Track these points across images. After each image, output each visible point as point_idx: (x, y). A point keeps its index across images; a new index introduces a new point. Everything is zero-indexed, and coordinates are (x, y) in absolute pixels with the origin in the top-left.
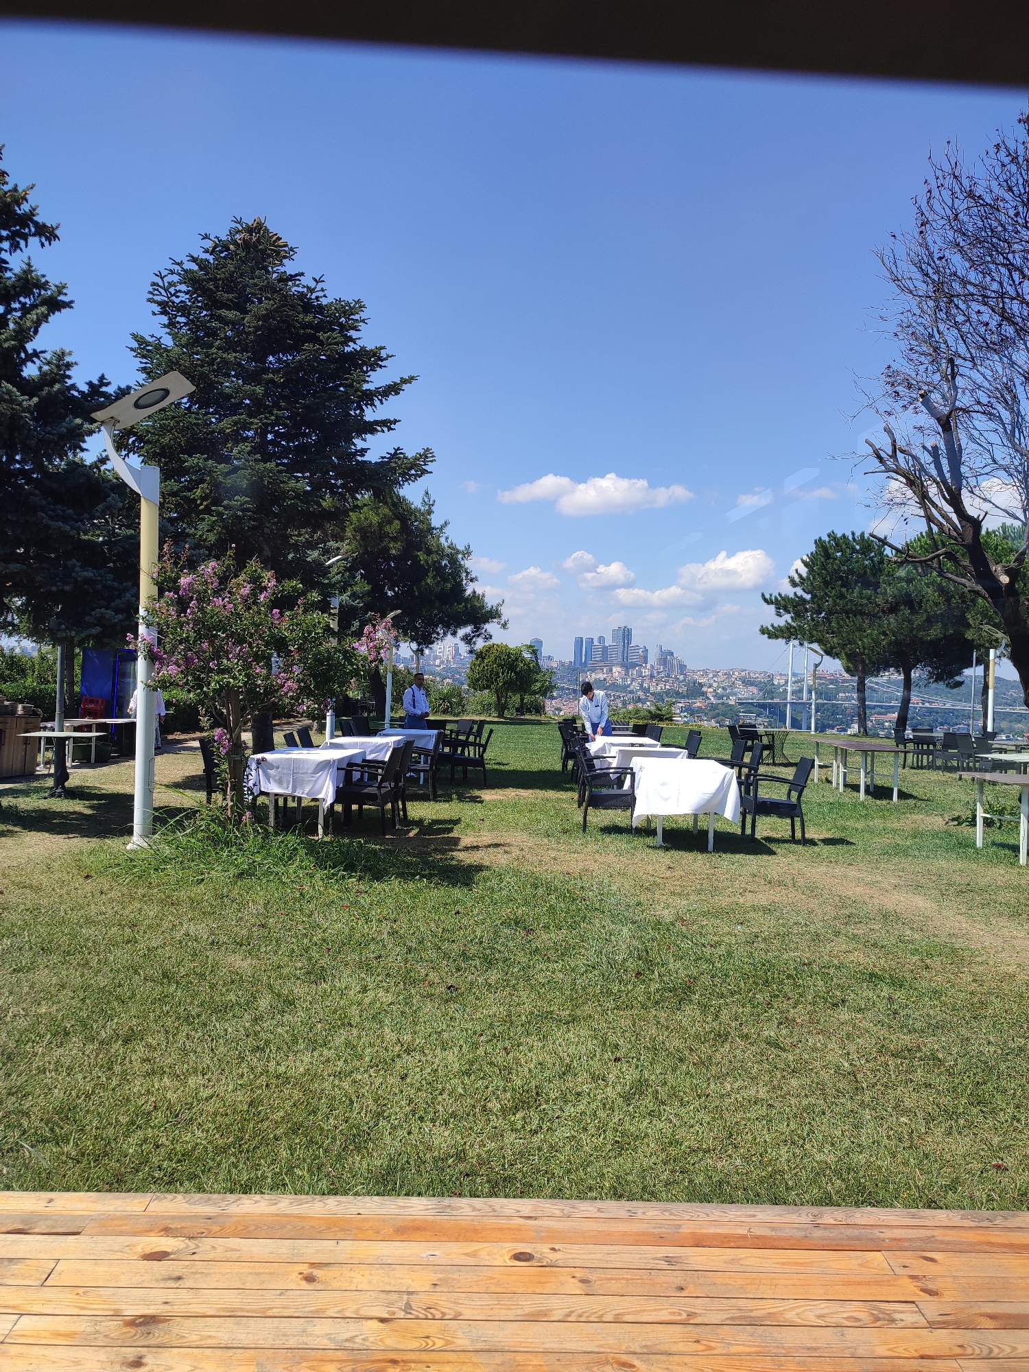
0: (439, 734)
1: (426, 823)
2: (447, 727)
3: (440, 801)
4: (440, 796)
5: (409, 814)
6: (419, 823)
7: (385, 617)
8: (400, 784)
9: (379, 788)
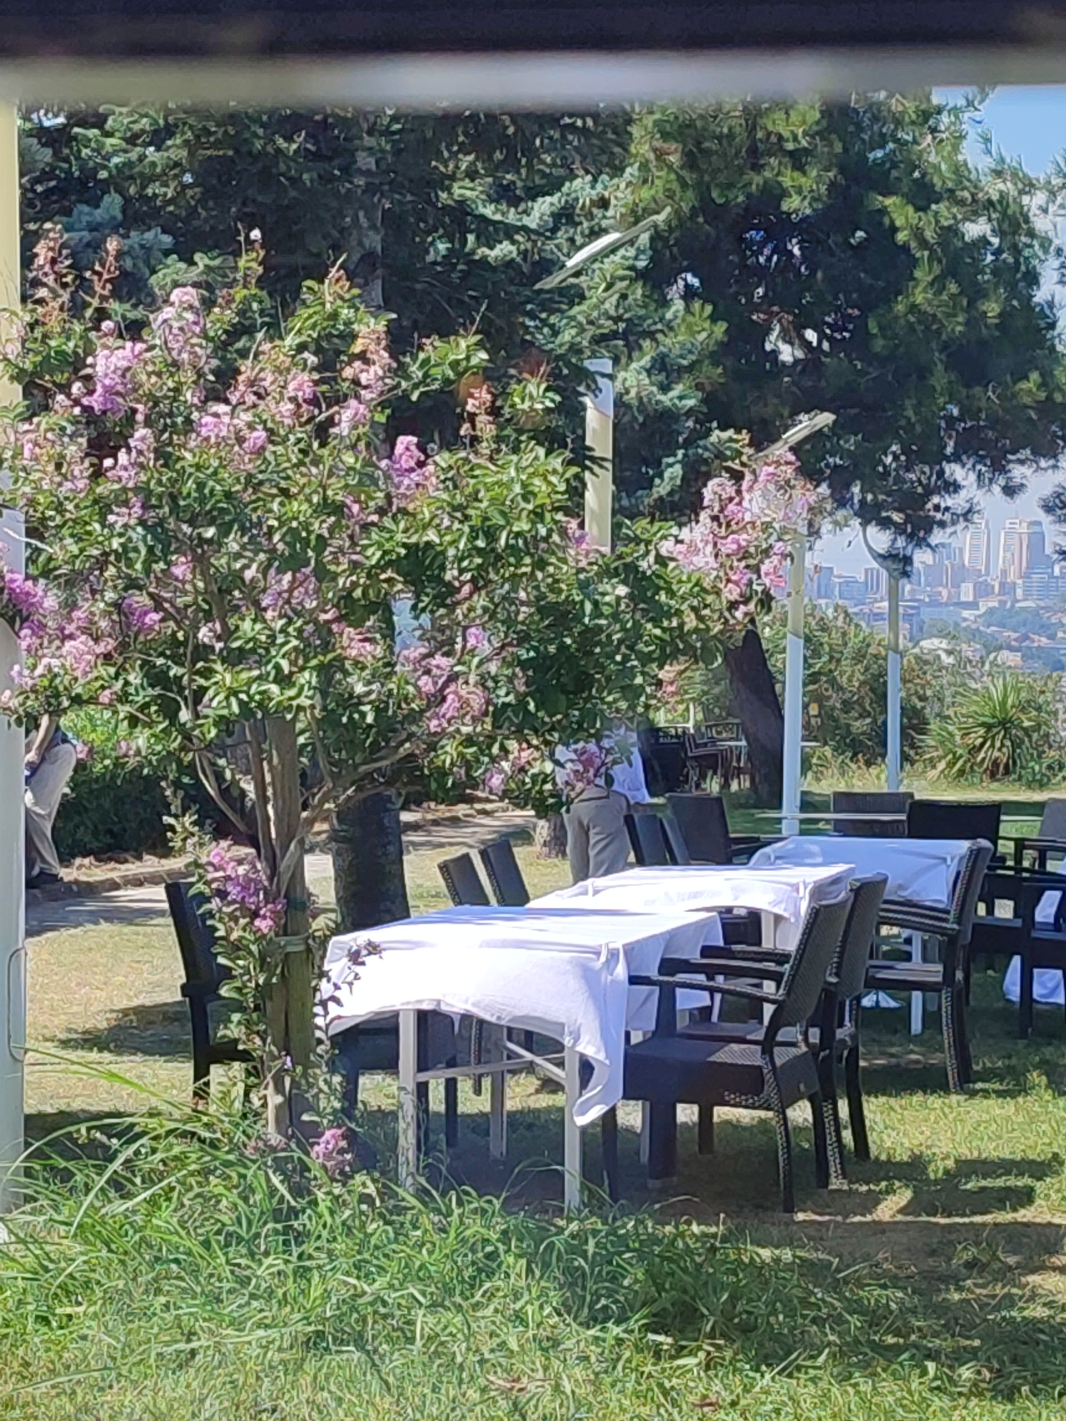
0: (976, 854)
1: (936, 1171)
2: (1004, 830)
3: (986, 1093)
4: (986, 1076)
5: (872, 1138)
6: (912, 1170)
7: (774, 439)
8: (840, 1034)
9: (768, 1045)
